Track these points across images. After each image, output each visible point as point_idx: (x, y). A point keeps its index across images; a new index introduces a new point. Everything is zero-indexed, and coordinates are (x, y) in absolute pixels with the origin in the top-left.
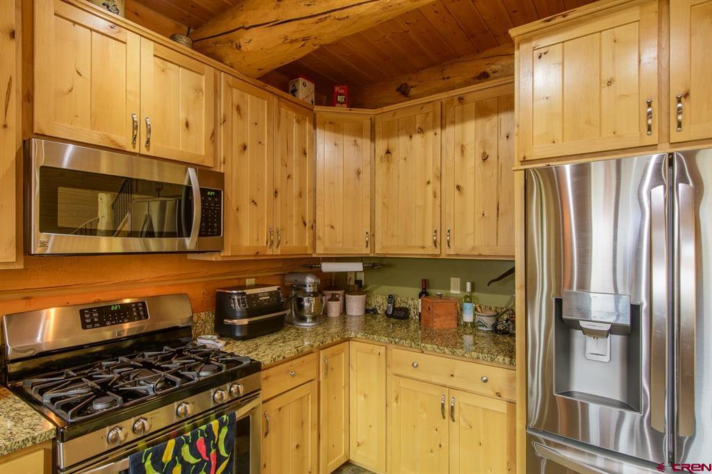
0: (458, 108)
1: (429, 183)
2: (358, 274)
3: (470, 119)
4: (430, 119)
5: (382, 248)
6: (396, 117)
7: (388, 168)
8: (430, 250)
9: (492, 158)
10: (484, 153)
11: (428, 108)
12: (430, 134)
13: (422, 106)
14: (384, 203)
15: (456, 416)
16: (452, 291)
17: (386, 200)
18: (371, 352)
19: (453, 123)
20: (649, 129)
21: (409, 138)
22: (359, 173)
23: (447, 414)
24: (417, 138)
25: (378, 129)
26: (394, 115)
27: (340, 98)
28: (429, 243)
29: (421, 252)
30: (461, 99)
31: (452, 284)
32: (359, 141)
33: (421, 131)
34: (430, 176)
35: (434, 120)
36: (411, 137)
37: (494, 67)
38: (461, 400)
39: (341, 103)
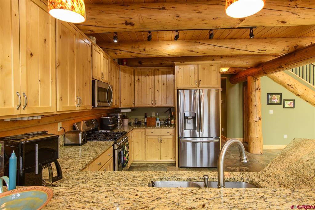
0: (157, 71)
1: (150, 89)
2: (124, 113)
3: (160, 75)
4: (150, 73)
5: (137, 105)
6: (141, 71)
7: (139, 84)
8: (151, 105)
9: (165, 84)
10: (164, 83)
11: (150, 70)
12: (150, 77)
13: (148, 69)
14: (137, 93)
15: (162, 142)
16: (153, 116)
17: (138, 92)
18: (140, 131)
19: (156, 75)
20: (196, 85)
21: (144, 77)
22: (131, 84)
23: (160, 142)
24: (147, 77)
25: (136, 73)
26: (140, 70)
27: (125, 63)
28: (150, 103)
29: (148, 106)
30: (158, 70)
31: (153, 114)
32: (131, 76)
33: (148, 75)
34: (150, 87)
35: (151, 74)
36: (145, 77)
37: (163, 62)
38: (163, 138)
39: (125, 64)
